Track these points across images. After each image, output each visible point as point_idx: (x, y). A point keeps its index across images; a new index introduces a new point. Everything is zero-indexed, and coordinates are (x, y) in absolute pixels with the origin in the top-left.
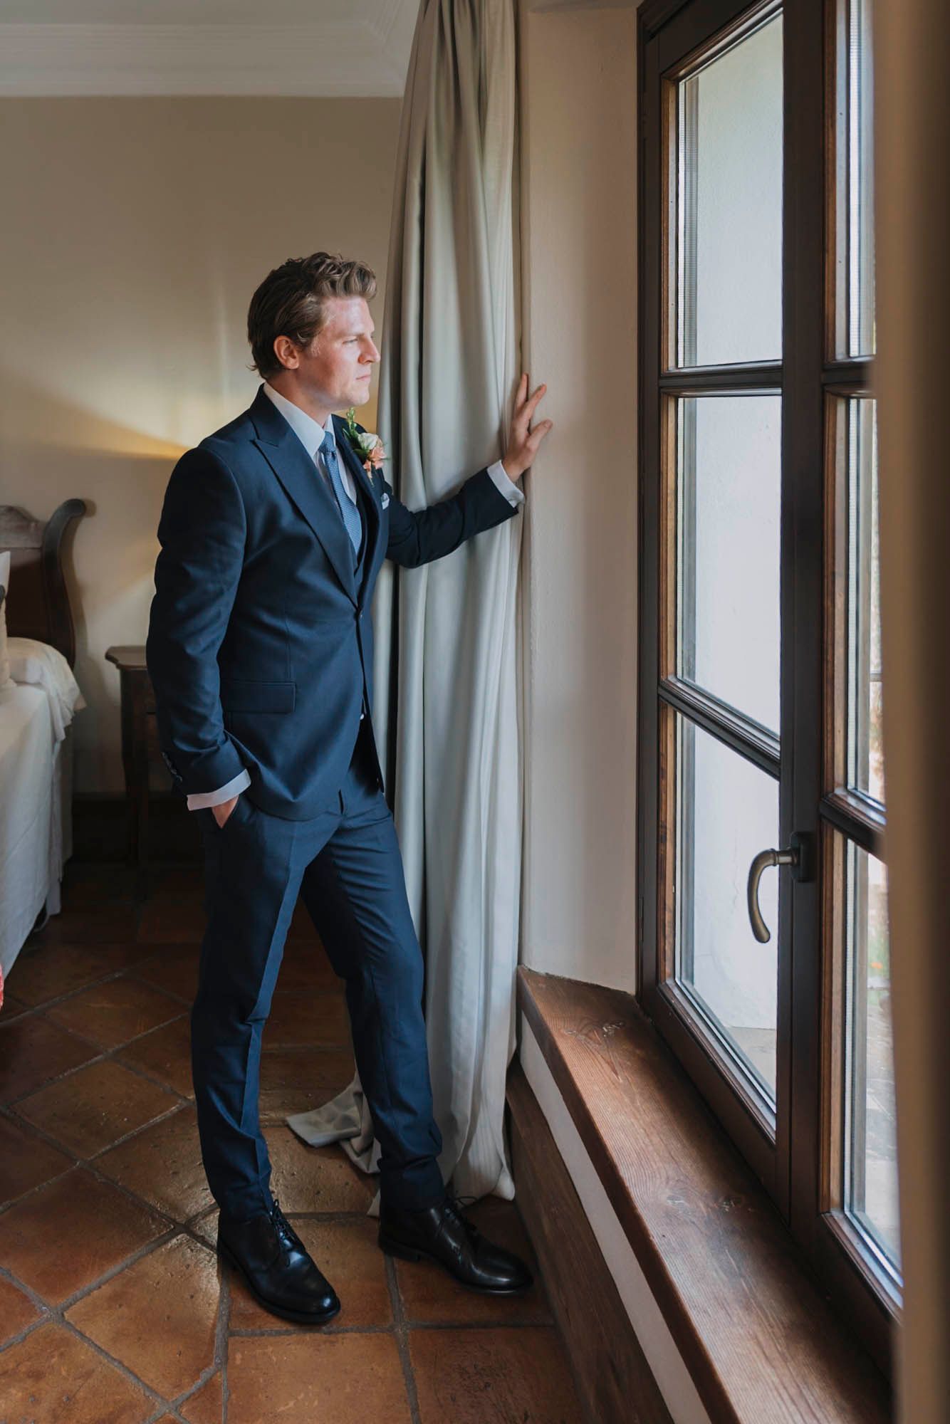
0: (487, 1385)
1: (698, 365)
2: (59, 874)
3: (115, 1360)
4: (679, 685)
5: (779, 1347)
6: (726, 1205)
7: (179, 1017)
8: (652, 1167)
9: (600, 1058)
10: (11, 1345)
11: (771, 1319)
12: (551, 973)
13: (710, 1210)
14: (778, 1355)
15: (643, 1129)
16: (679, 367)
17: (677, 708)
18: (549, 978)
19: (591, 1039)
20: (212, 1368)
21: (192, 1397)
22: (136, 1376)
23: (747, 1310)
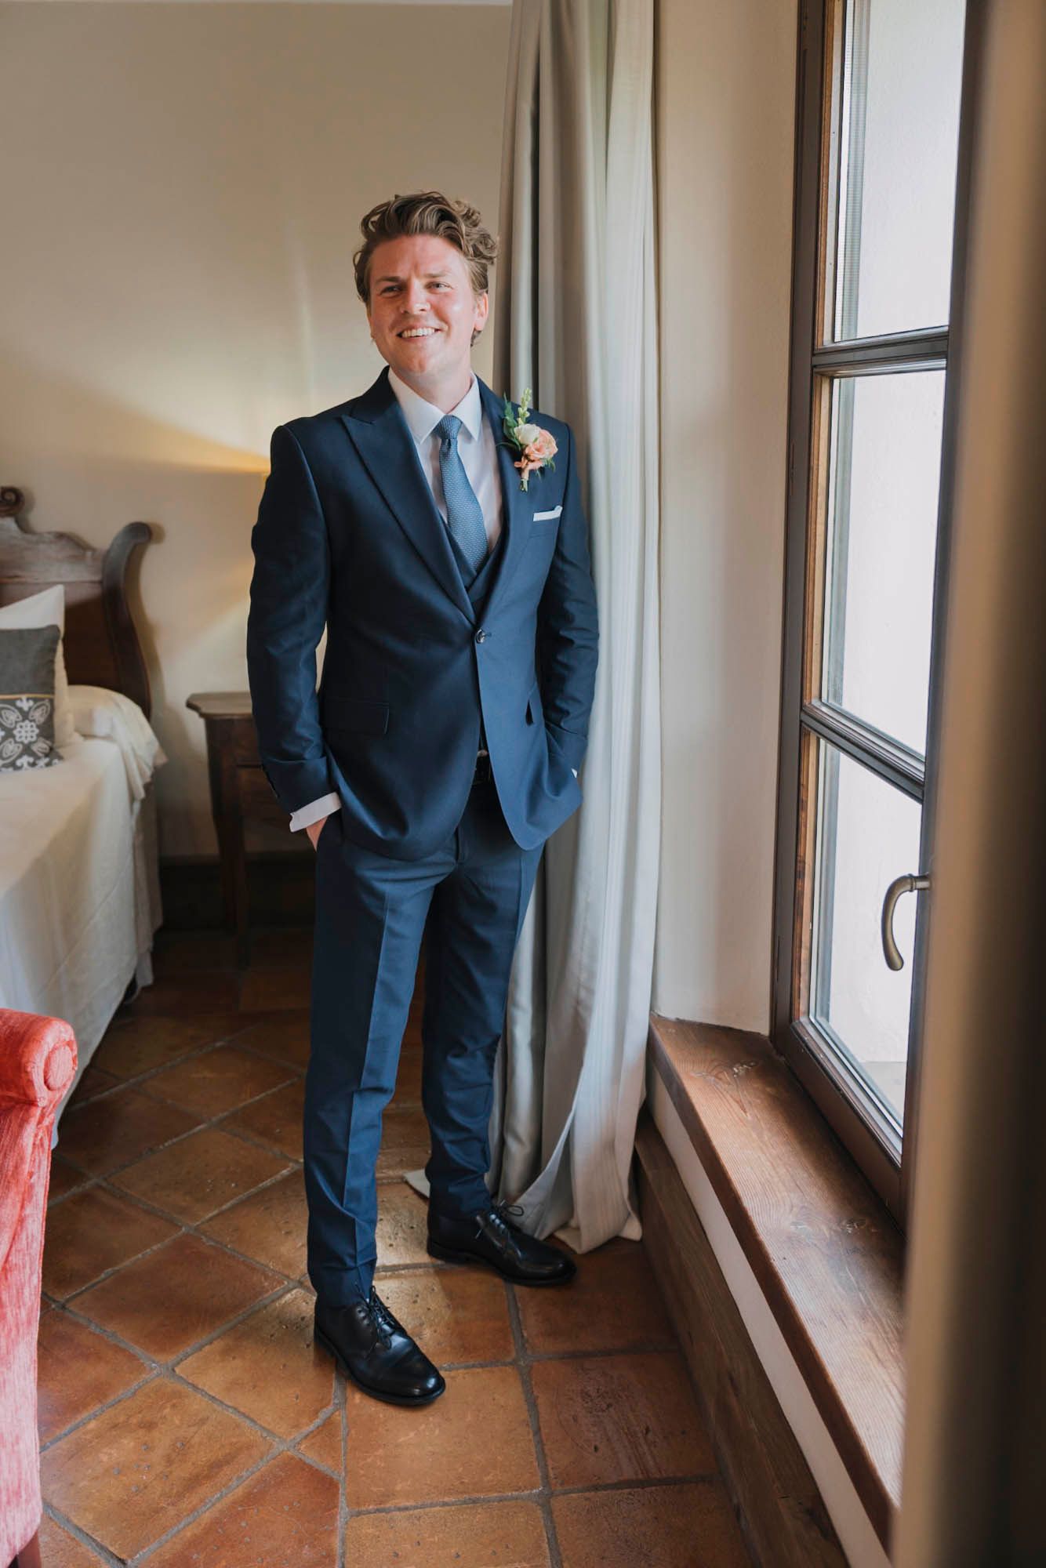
0: (609, 1406)
1: (858, 337)
2: (148, 944)
3: (229, 1407)
4: (824, 709)
5: (892, 1351)
6: (850, 1227)
7: (289, 1082)
8: (776, 1196)
9: (728, 1097)
10: (120, 1401)
11: (886, 1327)
12: (681, 1018)
13: (832, 1233)
14: (891, 1358)
15: (769, 1161)
16: (836, 341)
17: (820, 734)
18: (680, 1023)
19: (720, 1079)
20: (330, 1408)
21: (311, 1436)
22: (252, 1420)
23: (863, 1319)
